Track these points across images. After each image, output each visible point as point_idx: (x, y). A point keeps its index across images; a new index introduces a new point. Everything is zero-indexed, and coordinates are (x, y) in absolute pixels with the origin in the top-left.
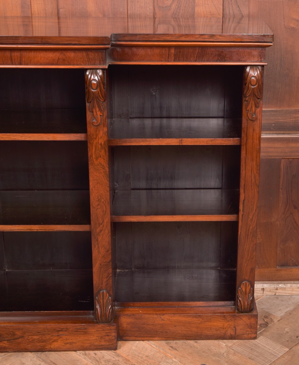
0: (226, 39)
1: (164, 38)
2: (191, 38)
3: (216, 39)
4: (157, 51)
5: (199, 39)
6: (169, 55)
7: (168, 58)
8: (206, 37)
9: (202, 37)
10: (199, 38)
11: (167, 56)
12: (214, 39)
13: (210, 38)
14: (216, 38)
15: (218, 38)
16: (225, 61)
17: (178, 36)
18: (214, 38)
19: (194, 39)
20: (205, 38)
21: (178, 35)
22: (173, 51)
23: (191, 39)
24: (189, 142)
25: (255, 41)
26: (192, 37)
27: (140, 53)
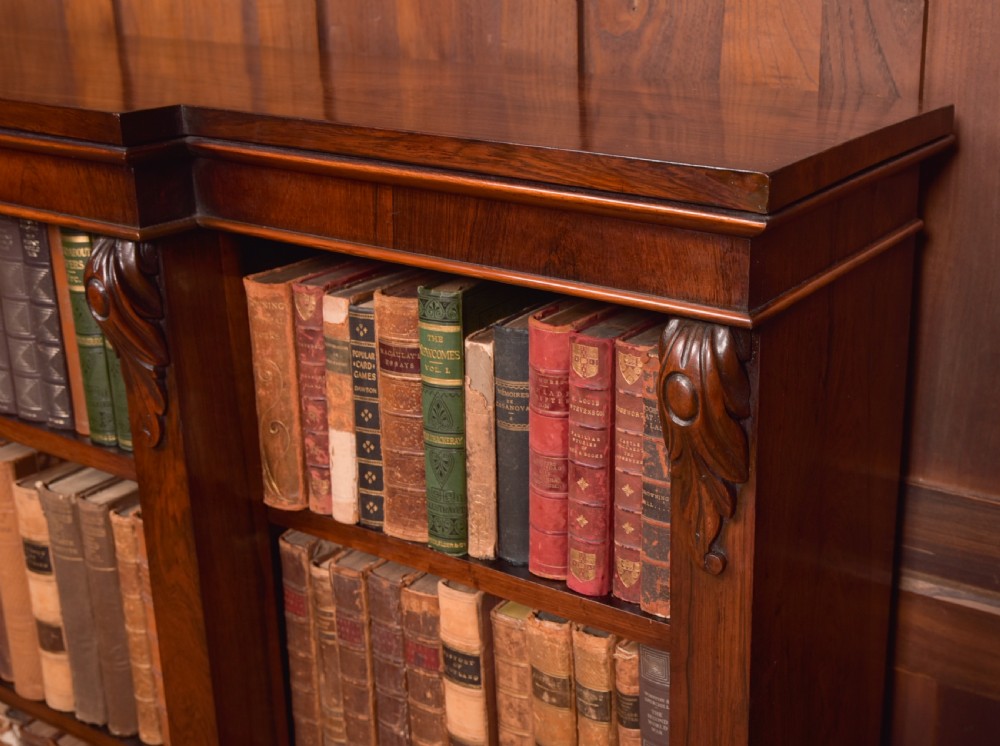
0: (557, 172)
2: (428, 153)
3: (519, 170)
4: (337, 193)
5: (458, 159)
6: (375, 215)
8: (483, 152)
9: (467, 151)
10: (456, 154)
11: (372, 218)
12: (511, 167)
13: (496, 163)
14: (519, 164)
15: (527, 165)
16: (576, 277)
17: (384, 138)
18: (512, 163)
19: (440, 159)
20: (478, 161)
21: (381, 134)
22: (388, 201)
23: (426, 157)
24: (502, 586)
25: (681, 198)
26: (431, 148)
27: (287, 197)
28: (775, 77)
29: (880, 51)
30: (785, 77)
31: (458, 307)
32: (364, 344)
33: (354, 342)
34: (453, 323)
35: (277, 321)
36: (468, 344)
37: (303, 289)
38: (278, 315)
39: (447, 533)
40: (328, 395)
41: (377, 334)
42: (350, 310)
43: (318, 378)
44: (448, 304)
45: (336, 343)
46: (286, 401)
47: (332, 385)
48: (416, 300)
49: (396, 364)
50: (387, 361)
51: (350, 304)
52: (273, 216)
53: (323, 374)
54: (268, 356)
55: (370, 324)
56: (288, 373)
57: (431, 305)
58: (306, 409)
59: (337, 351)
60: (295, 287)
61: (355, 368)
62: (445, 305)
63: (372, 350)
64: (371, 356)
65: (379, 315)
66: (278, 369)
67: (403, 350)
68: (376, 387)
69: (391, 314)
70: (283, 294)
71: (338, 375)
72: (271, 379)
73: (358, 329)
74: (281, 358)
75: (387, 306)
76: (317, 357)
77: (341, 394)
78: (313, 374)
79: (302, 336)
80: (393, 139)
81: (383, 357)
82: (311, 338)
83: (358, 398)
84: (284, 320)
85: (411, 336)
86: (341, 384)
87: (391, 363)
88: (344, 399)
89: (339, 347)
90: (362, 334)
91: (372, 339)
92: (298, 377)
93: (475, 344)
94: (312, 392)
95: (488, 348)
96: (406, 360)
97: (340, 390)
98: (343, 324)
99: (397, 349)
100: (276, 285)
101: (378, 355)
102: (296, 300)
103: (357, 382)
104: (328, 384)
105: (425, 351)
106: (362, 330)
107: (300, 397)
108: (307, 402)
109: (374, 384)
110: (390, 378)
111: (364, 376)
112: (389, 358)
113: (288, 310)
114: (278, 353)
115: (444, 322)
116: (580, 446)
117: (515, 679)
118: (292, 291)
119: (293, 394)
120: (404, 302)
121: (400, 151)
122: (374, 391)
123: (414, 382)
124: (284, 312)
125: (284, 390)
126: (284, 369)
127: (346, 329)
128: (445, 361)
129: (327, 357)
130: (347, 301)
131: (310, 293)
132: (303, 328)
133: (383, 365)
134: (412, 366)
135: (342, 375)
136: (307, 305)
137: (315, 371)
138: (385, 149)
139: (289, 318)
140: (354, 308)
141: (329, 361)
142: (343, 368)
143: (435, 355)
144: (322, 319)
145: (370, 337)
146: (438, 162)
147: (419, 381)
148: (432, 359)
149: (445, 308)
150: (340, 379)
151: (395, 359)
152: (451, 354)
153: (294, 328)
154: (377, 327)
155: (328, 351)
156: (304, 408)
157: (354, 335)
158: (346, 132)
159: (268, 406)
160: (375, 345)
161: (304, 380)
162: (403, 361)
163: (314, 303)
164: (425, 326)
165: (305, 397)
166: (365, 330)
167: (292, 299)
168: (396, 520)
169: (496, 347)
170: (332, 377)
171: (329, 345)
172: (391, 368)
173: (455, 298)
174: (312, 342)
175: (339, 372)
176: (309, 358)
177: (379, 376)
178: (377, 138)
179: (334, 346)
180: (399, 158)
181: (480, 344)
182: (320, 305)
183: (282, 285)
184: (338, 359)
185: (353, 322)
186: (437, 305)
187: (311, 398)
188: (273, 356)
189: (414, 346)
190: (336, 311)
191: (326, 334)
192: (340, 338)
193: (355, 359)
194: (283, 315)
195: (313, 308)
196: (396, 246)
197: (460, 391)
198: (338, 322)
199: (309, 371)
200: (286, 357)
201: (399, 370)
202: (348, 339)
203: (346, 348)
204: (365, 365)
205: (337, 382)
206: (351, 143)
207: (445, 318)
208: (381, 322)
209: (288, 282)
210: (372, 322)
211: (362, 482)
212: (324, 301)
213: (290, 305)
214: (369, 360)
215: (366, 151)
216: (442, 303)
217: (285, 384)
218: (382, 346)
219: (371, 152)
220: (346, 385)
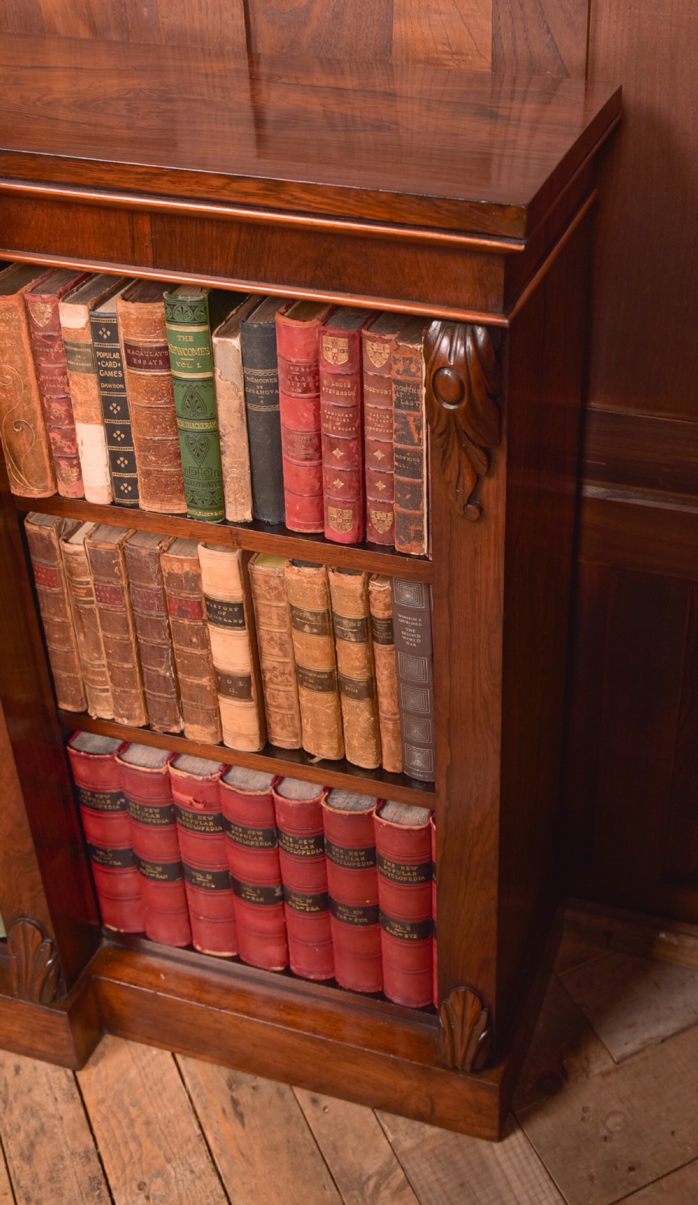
0: (328, 204)
1: (96, 175)
2: (194, 187)
3: (289, 202)
4: (90, 220)
5: (226, 192)
6: (133, 238)
7: (133, 251)
8: (250, 187)
9: (235, 186)
10: (223, 188)
11: (129, 241)
12: (281, 200)
13: (266, 196)
14: (288, 198)
15: (296, 198)
17: (146, 174)
18: (282, 196)
19: (206, 192)
20: (247, 194)
22: (145, 226)
23: (192, 191)
24: (263, 544)
26: (197, 182)
27: (33, 222)
28: (448, 53)
29: (548, 31)
30: (457, 54)
31: (205, 308)
32: (108, 346)
33: (97, 345)
34: (201, 324)
35: (12, 329)
36: (215, 340)
37: (38, 298)
38: (13, 324)
39: (207, 504)
40: (72, 392)
41: (121, 337)
42: (91, 316)
43: (60, 378)
44: (196, 307)
45: (78, 346)
46: (28, 401)
47: (76, 384)
48: (162, 304)
49: (145, 362)
50: (135, 360)
51: (90, 310)
52: (17, 240)
53: (65, 374)
54: (5, 363)
55: (113, 328)
56: (28, 376)
57: (180, 309)
58: (50, 406)
59: (79, 353)
60: (27, 297)
61: (100, 367)
62: (193, 308)
63: (118, 351)
64: (116, 356)
65: (125, 319)
66: (17, 373)
67: (151, 349)
68: (124, 383)
69: (137, 318)
70: (16, 304)
71: (82, 374)
72: (11, 383)
73: (101, 333)
74: (20, 363)
75: (132, 311)
76: (58, 358)
77: (88, 391)
78: (55, 375)
79: (40, 341)
80: (156, 175)
81: (129, 358)
82: (50, 343)
83: (105, 394)
84: (20, 328)
85: (157, 337)
86: (86, 383)
87: (140, 361)
88: (90, 396)
89: (81, 350)
90: (105, 337)
91: (117, 341)
92: (37, 378)
93: (222, 339)
94: (55, 391)
95: (235, 342)
96: (154, 358)
97: (85, 387)
98: (84, 329)
99: (145, 349)
100: (9, 297)
101: (123, 354)
102: (30, 309)
103: (102, 380)
104: (71, 383)
105: (173, 349)
106: (106, 333)
107: (41, 396)
108: (49, 400)
109: (122, 381)
110: (140, 375)
111: (110, 374)
112: (136, 357)
113: (23, 318)
114: (16, 359)
115: (193, 323)
116: (334, 422)
117: (275, 617)
118: (25, 302)
119: (34, 395)
120: (150, 306)
121: (163, 185)
122: (121, 386)
123: (163, 376)
124: (19, 320)
125: (26, 391)
126: (24, 372)
127: (88, 332)
128: (197, 357)
129: (68, 359)
130: (86, 307)
131: (45, 302)
132: (41, 334)
133: (130, 364)
134: (161, 363)
135: (87, 374)
136: (43, 313)
137: (57, 371)
138: (148, 184)
139: (24, 325)
140: (92, 313)
141: (71, 363)
142: (87, 368)
143: (186, 353)
144: (60, 324)
145: (114, 338)
146: (205, 196)
147: (168, 375)
148: (184, 357)
149: (193, 311)
150: (85, 378)
151: (143, 358)
152: (199, 351)
153: (30, 334)
154: (121, 331)
155: (68, 354)
156: (46, 406)
157: (97, 337)
158: (104, 167)
159: (10, 407)
160: (121, 346)
161: (45, 381)
162: (151, 359)
163: (50, 310)
164: (173, 328)
165: (48, 396)
166: (109, 333)
167: (26, 308)
168: (152, 496)
169: (242, 340)
170: (75, 377)
171: (69, 348)
172: (140, 367)
173: (202, 301)
174: (51, 347)
175: (83, 372)
176: (49, 361)
177: (126, 373)
178: (138, 173)
179: (76, 349)
180: (163, 191)
181: (228, 340)
182: (56, 312)
183: (15, 296)
184: (82, 361)
185: (95, 327)
186: (185, 309)
187: (55, 397)
188: (11, 362)
189: (162, 345)
190: (74, 317)
191: (65, 337)
192: (82, 342)
193: (100, 359)
194: (17, 323)
195: (50, 315)
196: (156, 265)
197: (211, 382)
198: (78, 327)
199: (50, 372)
200: (24, 361)
201: (148, 367)
202: (90, 341)
203: (89, 350)
204: (109, 364)
205: (82, 381)
206: (109, 178)
207: (194, 320)
208: (126, 326)
209: (19, 292)
210: (116, 325)
211: (114, 466)
212: (60, 309)
213: (24, 313)
214: (115, 360)
215: (126, 185)
216: (190, 307)
217: (25, 386)
218: (127, 346)
219: (132, 186)
220: (91, 382)
